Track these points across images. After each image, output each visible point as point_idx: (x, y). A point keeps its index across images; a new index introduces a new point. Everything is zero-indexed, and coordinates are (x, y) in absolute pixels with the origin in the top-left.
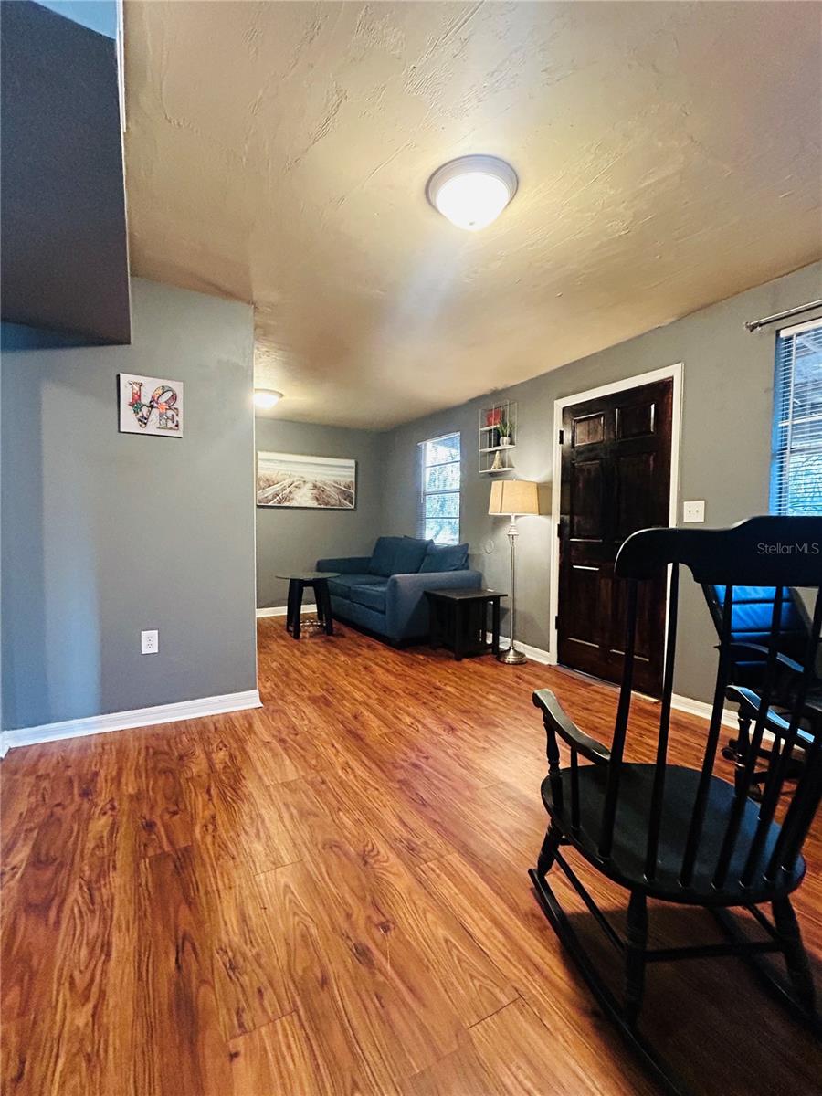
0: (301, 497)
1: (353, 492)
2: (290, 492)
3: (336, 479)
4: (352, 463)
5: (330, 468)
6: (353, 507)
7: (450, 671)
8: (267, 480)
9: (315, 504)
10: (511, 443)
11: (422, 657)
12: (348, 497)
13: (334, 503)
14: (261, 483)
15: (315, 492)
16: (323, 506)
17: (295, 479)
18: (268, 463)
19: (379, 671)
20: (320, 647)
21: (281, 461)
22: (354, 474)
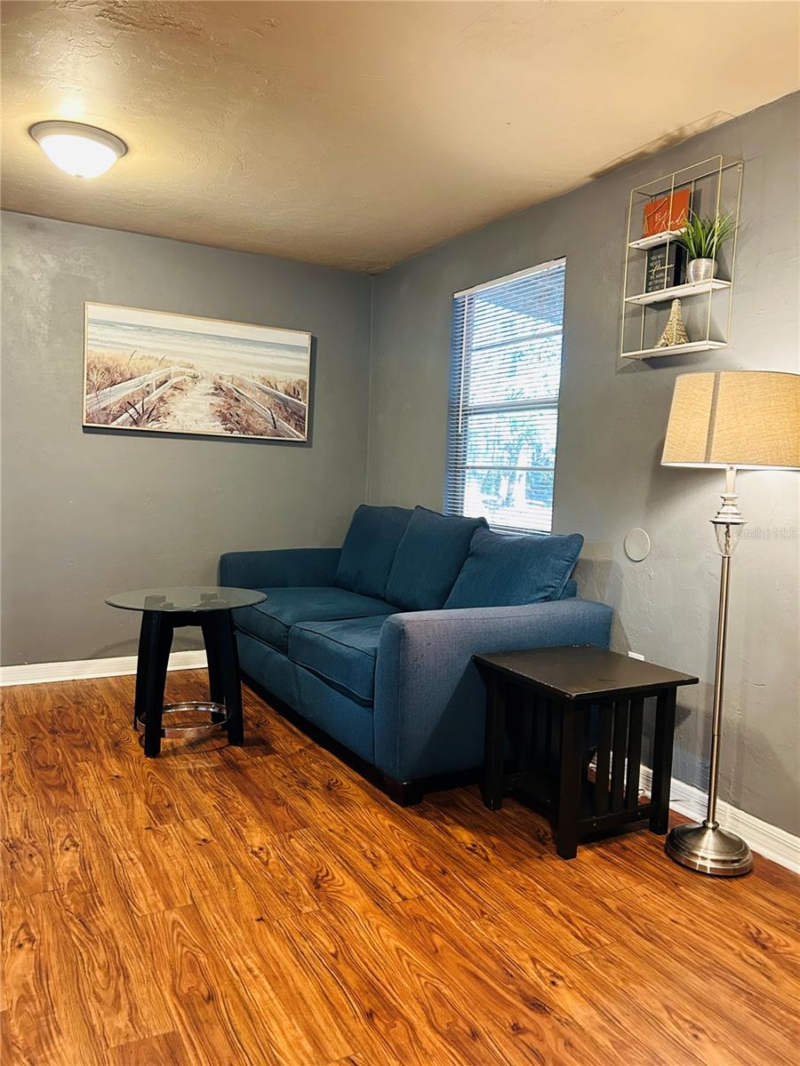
0: (186, 410)
1: (305, 404)
2: (161, 399)
3: (268, 373)
4: (304, 339)
5: (253, 349)
6: (303, 438)
7: (553, 904)
8: (108, 370)
9: (217, 428)
10: (720, 275)
11: (465, 836)
12: (295, 416)
13: (261, 428)
14: (94, 377)
15: (217, 400)
16: (236, 434)
17: (173, 369)
18: (109, 331)
19: (355, 900)
20: (205, 789)
21: (141, 328)
22: (307, 365)
